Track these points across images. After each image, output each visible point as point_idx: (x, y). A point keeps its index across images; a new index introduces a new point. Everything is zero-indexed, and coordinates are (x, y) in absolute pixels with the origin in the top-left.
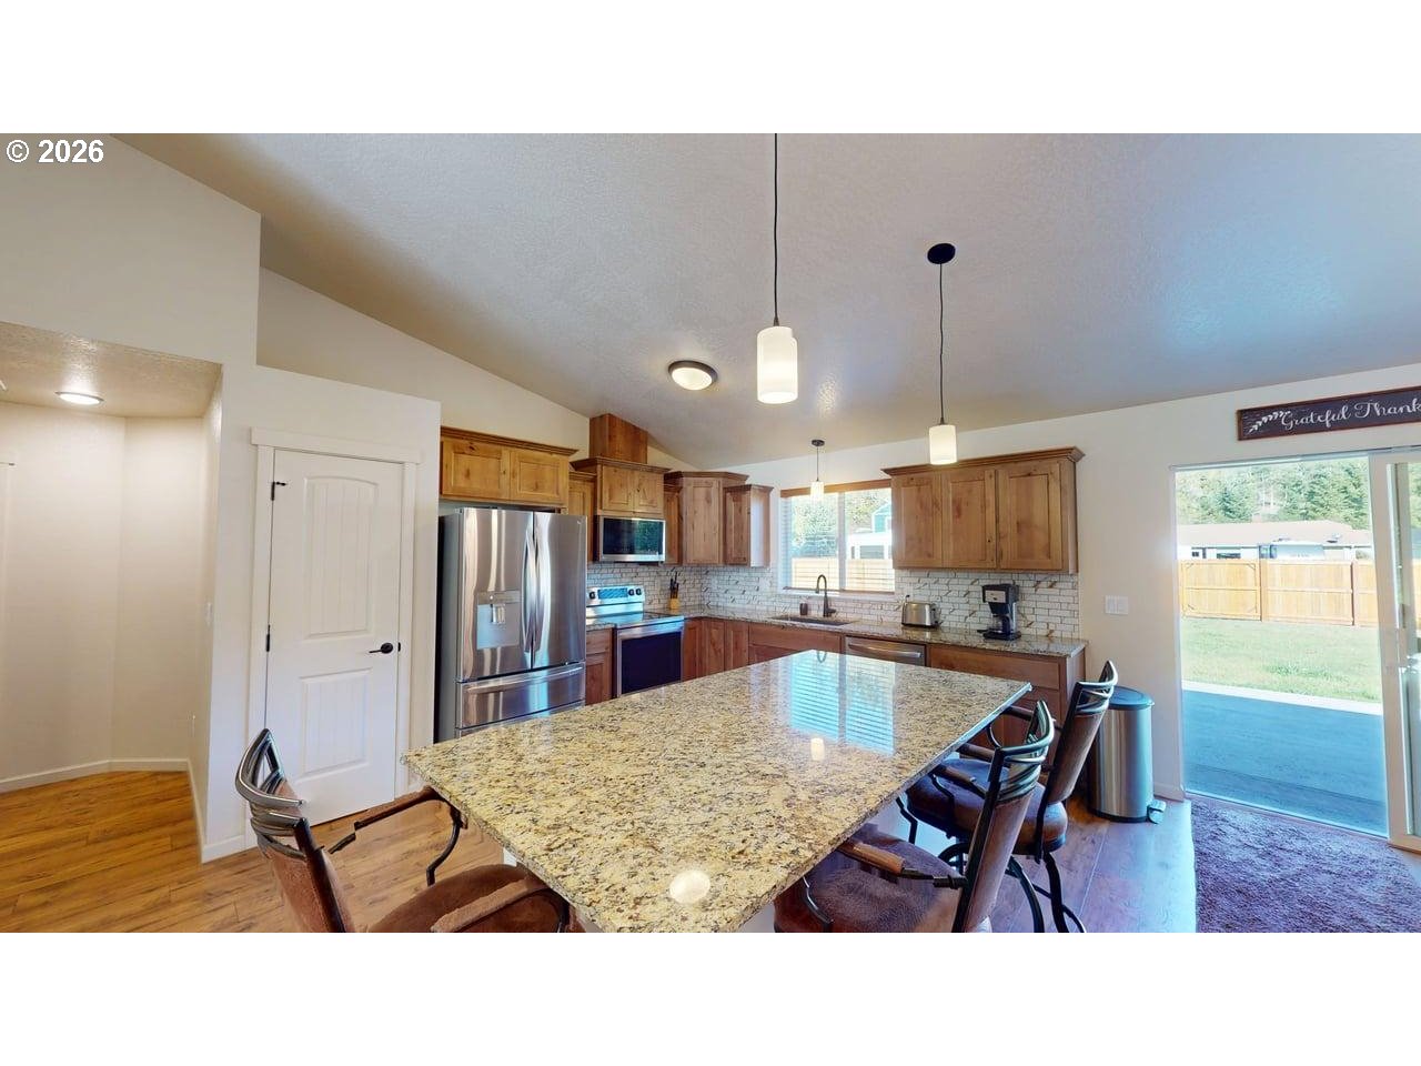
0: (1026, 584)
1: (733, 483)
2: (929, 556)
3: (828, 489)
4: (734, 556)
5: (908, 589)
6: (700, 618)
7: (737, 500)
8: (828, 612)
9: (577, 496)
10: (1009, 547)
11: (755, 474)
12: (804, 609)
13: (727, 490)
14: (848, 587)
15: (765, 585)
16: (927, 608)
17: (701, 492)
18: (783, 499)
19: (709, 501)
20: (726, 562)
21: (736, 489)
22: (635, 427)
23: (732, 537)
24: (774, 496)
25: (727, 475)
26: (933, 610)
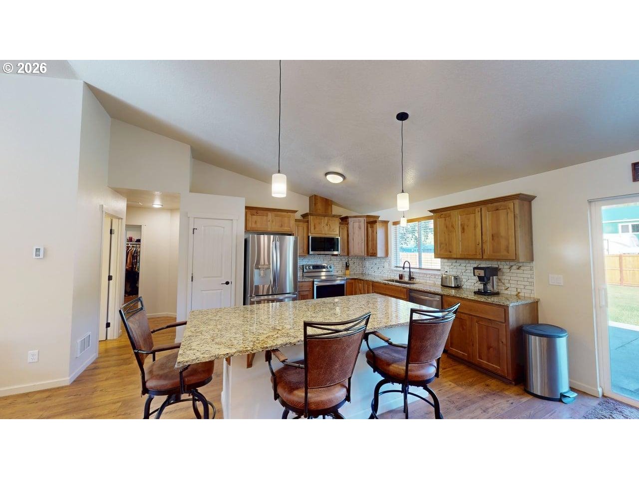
1: (372, 220)
2: (450, 252)
4: (371, 253)
5: (447, 269)
6: (355, 279)
7: (372, 227)
8: (411, 278)
9: (301, 228)
10: (488, 248)
11: (383, 215)
12: (401, 277)
13: (368, 223)
14: (423, 267)
15: (386, 265)
16: (453, 278)
17: (356, 225)
18: (394, 226)
19: (360, 228)
20: (368, 255)
21: (372, 222)
22: (326, 199)
23: (370, 243)
24: (390, 224)
25: (368, 216)
26: (456, 278)
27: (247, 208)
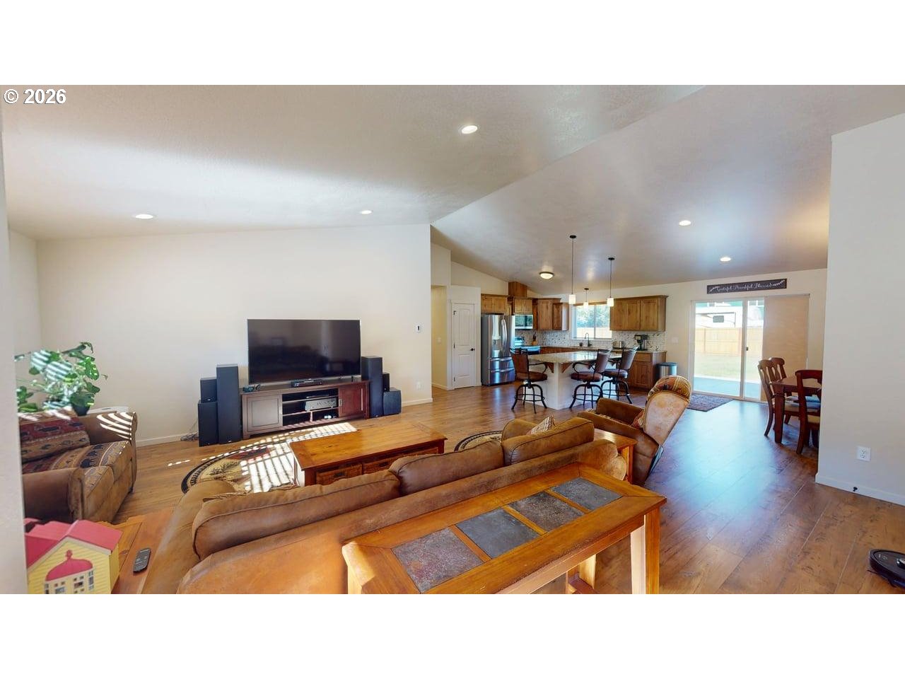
0: (650, 335)
1: (556, 302)
2: (620, 326)
3: (590, 304)
4: (557, 327)
5: (616, 337)
7: (558, 308)
8: (589, 345)
10: (643, 324)
11: (564, 298)
12: (581, 345)
13: (554, 304)
14: (597, 337)
15: (567, 336)
17: (544, 305)
18: (574, 308)
19: (547, 308)
20: (553, 329)
21: (557, 304)
22: (523, 285)
23: (556, 320)
24: (571, 306)
25: (554, 299)
26: (622, 343)
27: (482, 295)
